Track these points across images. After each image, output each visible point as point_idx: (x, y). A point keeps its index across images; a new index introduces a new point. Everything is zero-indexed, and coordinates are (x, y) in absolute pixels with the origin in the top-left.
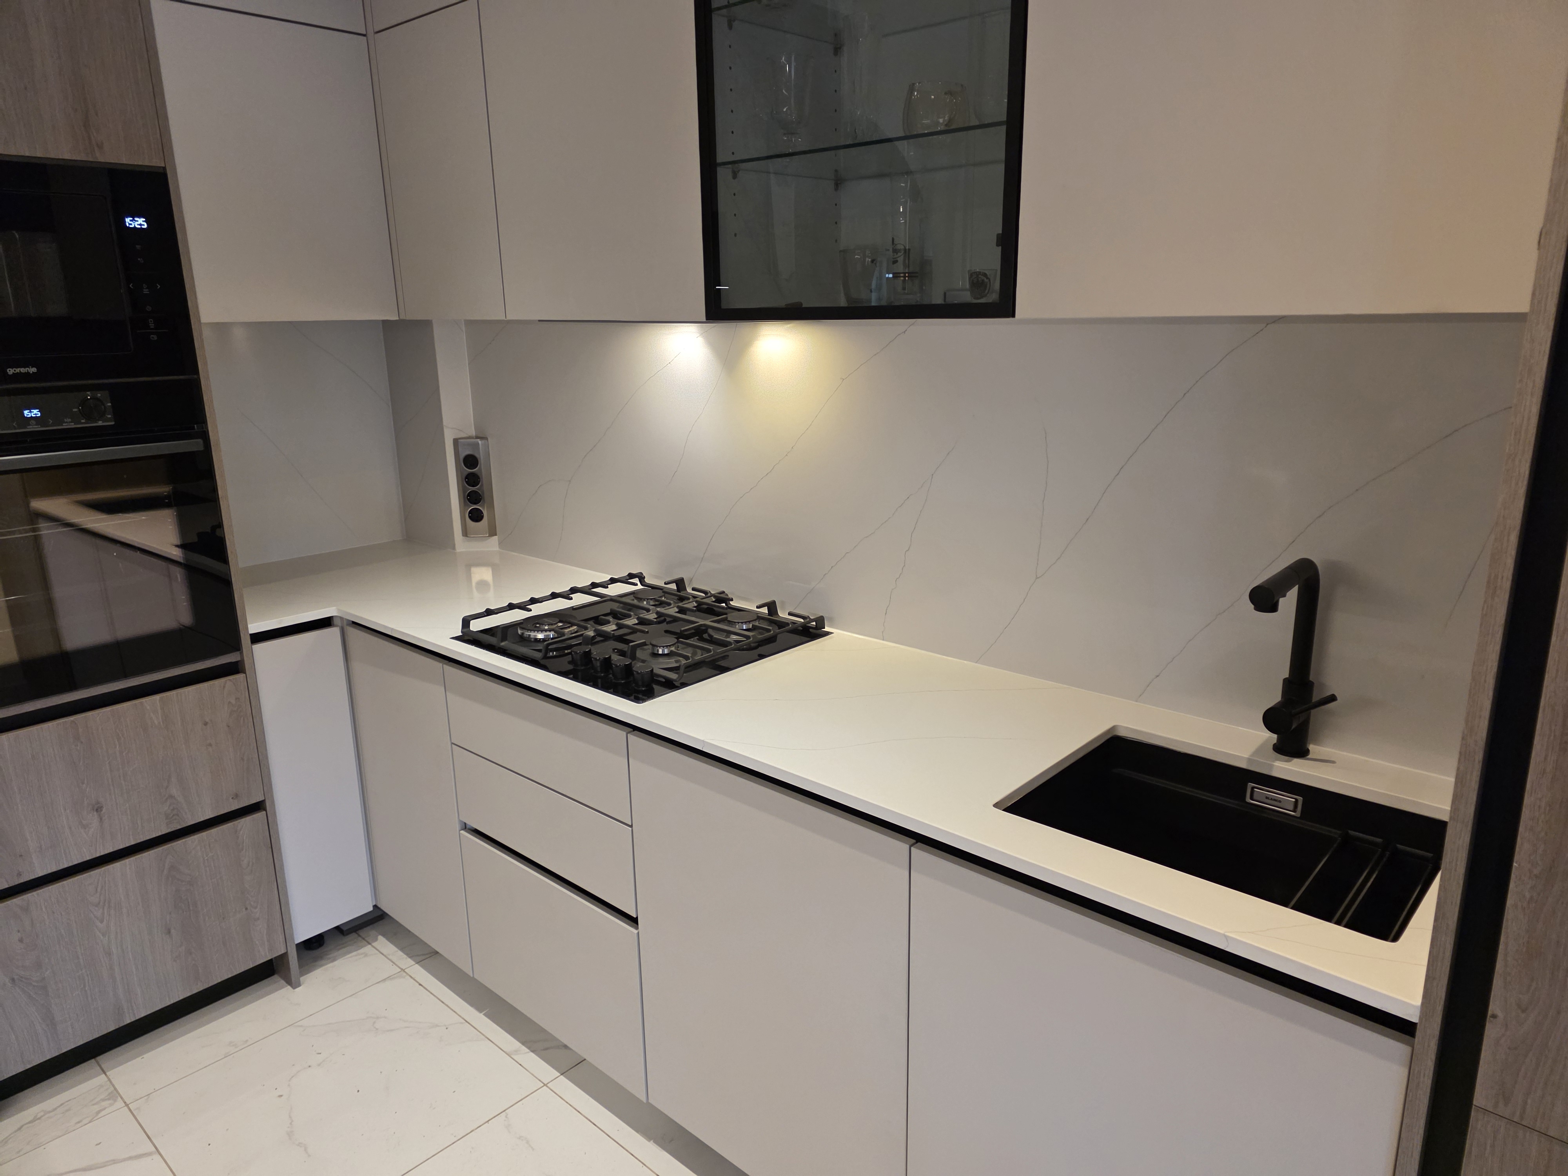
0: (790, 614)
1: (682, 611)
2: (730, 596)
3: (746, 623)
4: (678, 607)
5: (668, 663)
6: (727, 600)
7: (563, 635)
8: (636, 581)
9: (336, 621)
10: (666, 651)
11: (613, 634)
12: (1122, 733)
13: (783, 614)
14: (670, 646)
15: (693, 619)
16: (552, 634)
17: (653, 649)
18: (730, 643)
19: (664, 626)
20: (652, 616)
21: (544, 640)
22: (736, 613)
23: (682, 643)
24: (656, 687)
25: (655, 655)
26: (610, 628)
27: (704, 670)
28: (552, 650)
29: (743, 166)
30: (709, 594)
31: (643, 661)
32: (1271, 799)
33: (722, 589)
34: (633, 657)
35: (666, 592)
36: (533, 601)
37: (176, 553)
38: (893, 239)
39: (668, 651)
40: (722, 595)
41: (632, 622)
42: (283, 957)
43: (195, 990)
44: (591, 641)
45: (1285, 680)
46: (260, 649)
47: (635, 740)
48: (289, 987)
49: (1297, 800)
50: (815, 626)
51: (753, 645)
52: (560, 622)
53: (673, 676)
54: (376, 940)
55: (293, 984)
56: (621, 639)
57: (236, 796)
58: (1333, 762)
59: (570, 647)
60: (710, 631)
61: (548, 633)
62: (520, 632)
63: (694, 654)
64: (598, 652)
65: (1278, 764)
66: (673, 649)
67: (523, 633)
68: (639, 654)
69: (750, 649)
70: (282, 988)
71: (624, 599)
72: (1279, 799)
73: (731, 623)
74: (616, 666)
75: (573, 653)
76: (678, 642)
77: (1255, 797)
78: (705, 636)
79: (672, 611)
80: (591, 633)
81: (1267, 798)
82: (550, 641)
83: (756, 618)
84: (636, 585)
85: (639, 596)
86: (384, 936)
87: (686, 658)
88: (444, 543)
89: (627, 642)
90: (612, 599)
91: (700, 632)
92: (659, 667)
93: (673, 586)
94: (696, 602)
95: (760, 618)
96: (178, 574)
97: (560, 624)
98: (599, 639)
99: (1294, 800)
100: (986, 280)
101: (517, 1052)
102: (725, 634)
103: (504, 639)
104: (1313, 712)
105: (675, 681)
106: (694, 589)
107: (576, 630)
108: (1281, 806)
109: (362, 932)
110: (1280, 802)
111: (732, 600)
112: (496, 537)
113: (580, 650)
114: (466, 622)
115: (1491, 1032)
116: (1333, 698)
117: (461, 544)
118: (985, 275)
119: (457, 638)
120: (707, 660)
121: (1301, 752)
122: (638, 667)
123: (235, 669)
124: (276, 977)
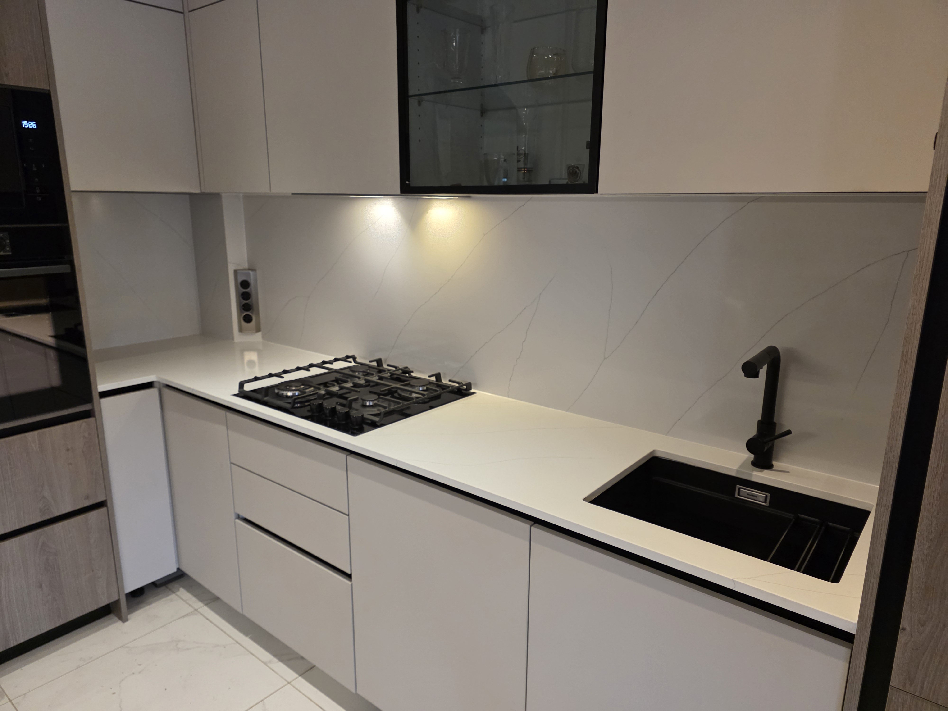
0: (450, 381)
1: (381, 378)
2: (411, 370)
3: (422, 386)
4: (378, 376)
5: (373, 411)
6: (409, 372)
7: (305, 393)
8: (351, 360)
9: (156, 385)
10: (371, 404)
11: (337, 393)
12: (659, 455)
13: (445, 381)
14: (374, 400)
15: (388, 383)
16: (297, 393)
17: (363, 402)
18: (412, 399)
19: (369, 389)
20: (362, 382)
21: (292, 397)
22: (415, 380)
23: (382, 398)
24: (365, 427)
25: (364, 406)
26: (335, 389)
27: (395, 416)
28: (298, 403)
29: (425, 97)
30: (398, 369)
31: (357, 410)
32: (751, 495)
33: (405, 366)
34: (350, 407)
35: (370, 367)
36: (285, 372)
37: (51, 341)
38: (518, 147)
39: (373, 403)
40: (406, 369)
41: (349, 385)
42: (117, 602)
43: (58, 625)
44: (322, 397)
45: (759, 421)
46: (106, 402)
47: (352, 460)
48: (120, 622)
49: (766, 496)
50: (465, 389)
51: (426, 400)
52: (303, 385)
53: (376, 419)
54: (178, 590)
55: (124, 620)
56: (341, 396)
57: (87, 497)
58: (788, 472)
59: (309, 401)
60: (399, 391)
61: (294, 392)
62: (276, 391)
63: (390, 405)
64: (329, 404)
65: (755, 473)
66: (376, 402)
67: (278, 392)
68: (354, 405)
69: (424, 403)
70: (115, 622)
71: (344, 371)
72: (756, 495)
73: (412, 386)
74: (339, 412)
75: (311, 404)
76: (379, 398)
77: (741, 494)
78: (396, 395)
79: (375, 378)
80: (323, 392)
81: (748, 494)
82: (296, 397)
83: (428, 383)
84: (350, 362)
85: (353, 369)
86: (184, 587)
87: (385, 407)
88: (228, 336)
89: (346, 398)
90: (336, 371)
91: (391, 392)
92: (367, 414)
93: (375, 364)
94: (390, 373)
95: (430, 383)
96: (52, 354)
97: (303, 387)
98: (327, 396)
99: (765, 496)
100: (578, 171)
101: (270, 662)
102: (409, 393)
103: (266, 395)
104: (776, 442)
105: (378, 422)
106: (388, 365)
107: (312, 390)
108: (757, 500)
109: (170, 586)
110: (756, 497)
111: (412, 372)
112: (260, 334)
113: (316, 403)
114: (241, 385)
115: (902, 639)
116: (789, 432)
117: (238, 337)
118: (577, 168)
119: (236, 395)
120: (397, 410)
121: (769, 467)
122: (354, 413)
123: (88, 414)
124: (112, 616)
